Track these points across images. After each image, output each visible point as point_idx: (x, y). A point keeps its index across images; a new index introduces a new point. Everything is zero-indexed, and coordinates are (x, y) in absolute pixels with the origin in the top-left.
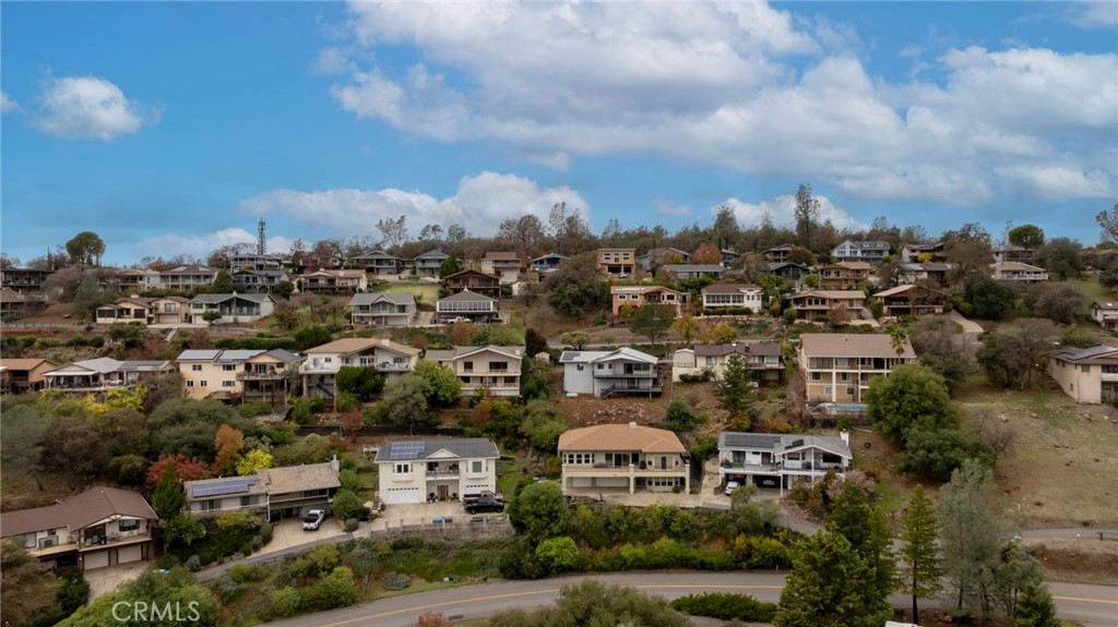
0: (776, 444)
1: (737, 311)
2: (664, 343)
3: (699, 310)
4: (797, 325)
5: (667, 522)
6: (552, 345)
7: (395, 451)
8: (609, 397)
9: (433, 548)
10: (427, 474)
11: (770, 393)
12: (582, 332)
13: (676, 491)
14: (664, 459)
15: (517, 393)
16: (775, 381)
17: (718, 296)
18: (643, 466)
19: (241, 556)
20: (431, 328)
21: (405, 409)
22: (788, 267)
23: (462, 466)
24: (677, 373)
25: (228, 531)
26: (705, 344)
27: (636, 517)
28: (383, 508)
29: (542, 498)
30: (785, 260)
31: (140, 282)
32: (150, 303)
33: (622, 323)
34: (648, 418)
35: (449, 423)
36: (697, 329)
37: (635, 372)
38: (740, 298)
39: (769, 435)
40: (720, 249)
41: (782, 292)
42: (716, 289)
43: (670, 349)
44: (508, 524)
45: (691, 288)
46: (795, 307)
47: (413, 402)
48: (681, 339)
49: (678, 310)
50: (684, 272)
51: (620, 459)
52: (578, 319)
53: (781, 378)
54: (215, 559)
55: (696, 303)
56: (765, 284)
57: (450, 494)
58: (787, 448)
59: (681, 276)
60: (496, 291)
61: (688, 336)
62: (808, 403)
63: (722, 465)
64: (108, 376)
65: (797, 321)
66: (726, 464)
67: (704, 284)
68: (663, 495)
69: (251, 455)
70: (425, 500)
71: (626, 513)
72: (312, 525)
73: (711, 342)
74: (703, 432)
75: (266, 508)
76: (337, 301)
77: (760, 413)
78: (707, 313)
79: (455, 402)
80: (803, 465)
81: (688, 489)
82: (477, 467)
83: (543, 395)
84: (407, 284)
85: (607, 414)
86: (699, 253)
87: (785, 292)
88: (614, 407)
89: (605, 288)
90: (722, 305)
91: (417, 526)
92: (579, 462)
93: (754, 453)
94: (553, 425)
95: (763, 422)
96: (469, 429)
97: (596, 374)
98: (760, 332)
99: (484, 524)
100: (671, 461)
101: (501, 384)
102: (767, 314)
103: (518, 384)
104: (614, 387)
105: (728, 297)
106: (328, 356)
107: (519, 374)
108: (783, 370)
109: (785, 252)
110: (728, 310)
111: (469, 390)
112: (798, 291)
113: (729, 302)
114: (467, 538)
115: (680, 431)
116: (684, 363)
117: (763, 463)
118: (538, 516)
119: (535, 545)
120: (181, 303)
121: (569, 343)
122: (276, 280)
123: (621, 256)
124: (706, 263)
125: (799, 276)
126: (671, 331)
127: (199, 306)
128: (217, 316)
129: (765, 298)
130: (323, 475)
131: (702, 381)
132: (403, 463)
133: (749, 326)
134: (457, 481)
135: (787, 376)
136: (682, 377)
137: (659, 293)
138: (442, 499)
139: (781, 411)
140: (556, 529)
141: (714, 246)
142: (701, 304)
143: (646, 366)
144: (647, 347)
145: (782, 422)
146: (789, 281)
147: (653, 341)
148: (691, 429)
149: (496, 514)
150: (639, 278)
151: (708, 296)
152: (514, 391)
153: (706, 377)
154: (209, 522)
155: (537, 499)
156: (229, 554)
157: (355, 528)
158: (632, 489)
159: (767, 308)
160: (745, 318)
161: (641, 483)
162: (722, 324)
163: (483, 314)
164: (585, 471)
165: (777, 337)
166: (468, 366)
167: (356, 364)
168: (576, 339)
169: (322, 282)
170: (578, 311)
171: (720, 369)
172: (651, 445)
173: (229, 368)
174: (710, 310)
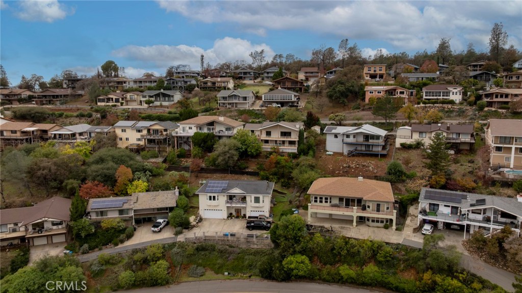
0: (463, 201)
1: (444, 102)
2: (394, 121)
3: (420, 101)
4: (485, 111)
5: (375, 252)
6: (323, 122)
7: (210, 187)
8: (353, 156)
9: (221, 252)
10: (228, 202)
11: (463, 158)
12: (342, 114)
13: (386, 227)
14: (378, 205)
15: (296, 151)
16: (467, 150)
17: (433, 92)
18: (364, 208)
19: (112, 246)
20: (258, 110)
21: (224, 160)
22: (482, 74)
23: (248, 199)
24: (398, 142)
25: (107, 230)
26: (420, 123)
27: (353, 246)
28: (201, 220)
29: (290, 226)
30: (481, 70)
31: (124, 85)
32: (123, 95)
33: (370, 108)
34: (375, 171)
35: (252, 168)
36: (416, 113)
37: (370, 141)
38: (447, 94)
39: (459, 193)
40: (438, 64)
41: (477, 90)
42: (431, 88)
43: (397, 125)
44: (269, 241)
45: (417, 87)
46: (485, 100)
47: (228, 155)
48: (406, 119)
49: (406, 100)
50: (413, 77)
51: (348, 202)
52: (344, 106)
53: (471, 149)
54: (97, 247)
55: (418, 96)
56: (465, 85)
57: (242, 215)
58: (472, 205)
59: (411, 80)
60: (301, 89)
61: (409, 118)
62: (491, 168)
63: (421, 212)
64: (81, 134)
65: (486, 109)
66: (424, 212)
67: (425, 85)
68: (376, 229)
69: (135, 183)
70: (226, 218)
71: (347, 243)
72: (156, 229)
73: (425, 121)
74: (411, 185)
75: (132, 217)
76: (213, 94)
77: (454, 173)
78: (424, 103)
79: (258, 155)
80: (484, 218)
81: (394, 227)
82: (257, 200)
83: (311, 153)
84: (257, 85)
85: (349, 167)
86: (424, 67)
87: (479, 90)
88: (354, 163)
89: (362, 87)
90: (436, 98)
91: (213, 237)
92: (321, 202)
93: (445, 206)
94: (312, 173)
95: (455, 180)
96: (262, 173)
97: (344, 141)
98: (459, 115)
99: (254, 239)
100: (384, 207)
101: (287, 144)
102: (465, 104)
103: (297, 145)
104: (356, 150)
105: (441, 92)
106: (190, 126)
107: (297, 139)
108: (473, 143)
109: (481, 66)
110: (439, 101)
111: (267, 148)
112: (488, 89)
113: (440, 96)
114: (244, 246)
115: (395, 182)
116: (404, 135)
117: (452, 213)
118: (286, 239)
119: (283, 257)
120: (137, 95)
121: (334, 120)
122: (188, 83)
123: (378, 69)
124: (428, 72)
125: (490, 80)
126: (399, 113)
127: (144, 97)
128: (152, 102)
129: (465, 94)
130: (168, 199)
131: (415, 148)
132: (212, 195)
133: (452, 112)
134: (245, 207)
135: (476, 147)
136: (402, 145)
137: (395, 90)
138: (237, 217)
139: (470, 172)
140: (298, 248)
141: (435, 62)
142: (422, 97)
143: (378, 137)
144: (383, 124)
145: (469, 182)
146: (483, 83)
147: (386, 120)
148: (403, 181)
149: (265, 232)
150: (386, 81)
151: (426, 92)
152: (294, 149)
153: (418, 145)
154: (97, 224)
155: (287, 227)
156: (105, 244)
157: (181, 233)
158: (355, 224)
159: (466, 100)
160: (450, 106)
161: (361, 220)
162: (433, 110)
163: (289, 102)
164: (324, 209)
165: (471, 119)
166: (269, 133)
167: (205, 131)
168: (337, 118)
169: (209, 84)
170: (343, 101)
171: (427, 140)
172: (370, 195)
173: (139, 131)
174: (427, 101)
